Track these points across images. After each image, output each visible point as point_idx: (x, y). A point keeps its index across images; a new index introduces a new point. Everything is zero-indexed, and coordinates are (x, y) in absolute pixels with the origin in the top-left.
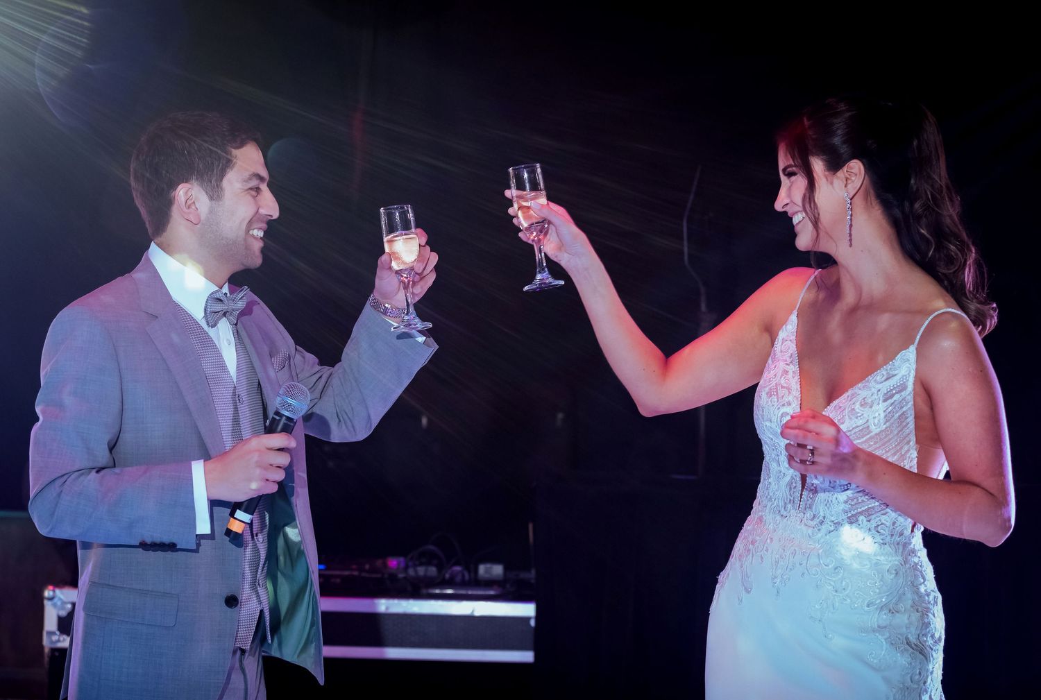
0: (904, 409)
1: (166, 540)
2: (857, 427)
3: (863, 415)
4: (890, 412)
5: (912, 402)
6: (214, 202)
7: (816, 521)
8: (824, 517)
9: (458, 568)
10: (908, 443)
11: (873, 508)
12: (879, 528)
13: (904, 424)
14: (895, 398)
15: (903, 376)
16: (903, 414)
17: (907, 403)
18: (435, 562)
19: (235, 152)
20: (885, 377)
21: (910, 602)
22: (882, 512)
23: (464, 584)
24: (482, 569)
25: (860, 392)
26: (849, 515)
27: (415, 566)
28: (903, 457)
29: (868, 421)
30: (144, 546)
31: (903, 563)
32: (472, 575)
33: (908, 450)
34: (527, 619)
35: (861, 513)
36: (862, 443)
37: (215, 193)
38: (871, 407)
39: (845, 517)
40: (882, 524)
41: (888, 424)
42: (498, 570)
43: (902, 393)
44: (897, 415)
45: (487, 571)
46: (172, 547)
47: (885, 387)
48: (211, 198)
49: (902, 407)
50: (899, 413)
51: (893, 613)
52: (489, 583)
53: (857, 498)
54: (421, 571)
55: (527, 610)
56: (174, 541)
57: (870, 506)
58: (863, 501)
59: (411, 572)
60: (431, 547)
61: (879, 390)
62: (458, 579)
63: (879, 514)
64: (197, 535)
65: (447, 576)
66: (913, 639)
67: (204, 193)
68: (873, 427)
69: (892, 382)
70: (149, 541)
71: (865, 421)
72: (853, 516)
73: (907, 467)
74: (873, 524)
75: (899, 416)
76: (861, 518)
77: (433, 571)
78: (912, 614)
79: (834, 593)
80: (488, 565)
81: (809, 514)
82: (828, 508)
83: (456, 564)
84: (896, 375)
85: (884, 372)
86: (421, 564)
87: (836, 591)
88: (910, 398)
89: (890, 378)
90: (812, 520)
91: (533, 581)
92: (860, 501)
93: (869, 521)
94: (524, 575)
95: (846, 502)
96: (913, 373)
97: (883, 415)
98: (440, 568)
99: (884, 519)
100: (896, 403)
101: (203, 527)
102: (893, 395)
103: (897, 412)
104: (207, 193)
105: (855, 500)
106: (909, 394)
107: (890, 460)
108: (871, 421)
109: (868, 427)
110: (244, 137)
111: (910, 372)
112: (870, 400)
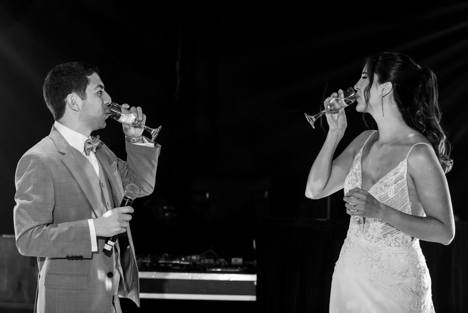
0: (403, 187)
1: (78, 255)
2: (383, 195)
3: (385, 190)
4: (397, 189)
5: (407, 184)
6: (83, 101)
7: (370, 237)
8: (373, 236)
9: (222, 260)
10: (406, 202)
11: (393, 231)
12: (397, 239)
13: (404, 193)
14: (398, 182)
15: (402, 172)
16: (403, 189)
17: (404, 184)
18: (213, 257)
19: (89, 77)
20: (394, 173)
21: (412, 272)
22: (398, 232)
23: (226, 267)
24: (233, 260)
25: (384, 180)
26: (383, 234)
27: (204, 259)
28: (405, 208)
29: (387, 193)
30: (68, 258)
31: (408, 255)
32: (229, 263)
33: (406, 205)
34: (253, 282)
35: (388, 233)
36: (385, 202)
37: (83, 96)
38: (389, 187)
39: (382, 235)
40: (398, 238)
41: (396, 194)
42: (240, 260)
43: (402, 180)
44: (400, 189)
45: (235, 261)
46: (81, 258)
47: (394, 178)
48: (82, 99)
49: (402, 186)
50: (401, 189)
51: (404, 277)
52: (236, 266)
53: (386, 227)
54: (207, 261)
55: (252, 278)
56: (82, 255)
57: (392, 230)
58: (389, 228)
59: (202, 261)
60: (211, 251)
61: (392, 179)
62: (223, 264)
63: (396, 233)
64: (92, 252)
65: (218, 263)
66: (414, 289)
67: (79, 97)
68: (390, 195)
69: (397, 175)
70: (70, 255)
71: (386, 193)
72: (385, 234)
73: (407, 213)
74: (394, 238)
75: (401, 190)
76: (389, 235)
77: (212, 261)
78: (413, 278)
79: (378, 269)
80: (236, 259)
81: (367, 235)
82: (375, 231)
83: (222, 258)
84: (399, 172)
85: (394, 171)
86: (207, 258)
87: (379, 268)
88: (405, 182)
89: (396, 173)
90: (368, 237)
91: (255, 265)
92: (387, 228)
93: (392, 236)
94: (251, 263)
95: (382, 228)
96: (406, 171)
97: (394, 190)
98: (215, 259)
99: (398, 235)
100: (399, 184)
101: (94, 248)
102: (398, 181)
103: (400, 188)
104: (80, 97)
105: (386, 228)
106: (405, 180)
107: (399, 209)
108: (389, 193)
109: (388, 195)
110: (91, 70)
111: (405, 170)
112: (388, 184)
